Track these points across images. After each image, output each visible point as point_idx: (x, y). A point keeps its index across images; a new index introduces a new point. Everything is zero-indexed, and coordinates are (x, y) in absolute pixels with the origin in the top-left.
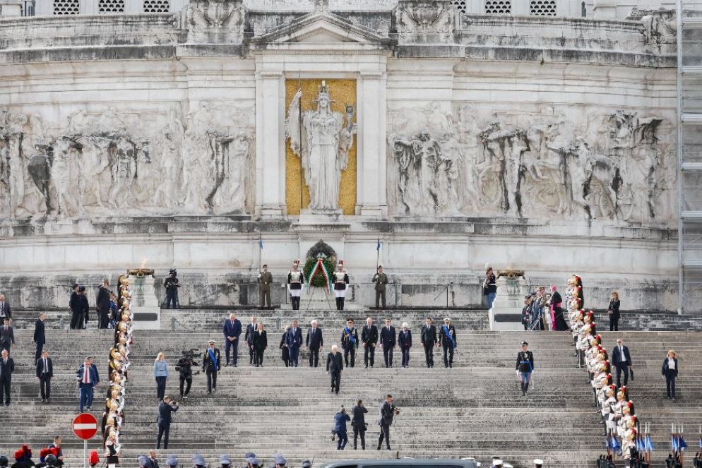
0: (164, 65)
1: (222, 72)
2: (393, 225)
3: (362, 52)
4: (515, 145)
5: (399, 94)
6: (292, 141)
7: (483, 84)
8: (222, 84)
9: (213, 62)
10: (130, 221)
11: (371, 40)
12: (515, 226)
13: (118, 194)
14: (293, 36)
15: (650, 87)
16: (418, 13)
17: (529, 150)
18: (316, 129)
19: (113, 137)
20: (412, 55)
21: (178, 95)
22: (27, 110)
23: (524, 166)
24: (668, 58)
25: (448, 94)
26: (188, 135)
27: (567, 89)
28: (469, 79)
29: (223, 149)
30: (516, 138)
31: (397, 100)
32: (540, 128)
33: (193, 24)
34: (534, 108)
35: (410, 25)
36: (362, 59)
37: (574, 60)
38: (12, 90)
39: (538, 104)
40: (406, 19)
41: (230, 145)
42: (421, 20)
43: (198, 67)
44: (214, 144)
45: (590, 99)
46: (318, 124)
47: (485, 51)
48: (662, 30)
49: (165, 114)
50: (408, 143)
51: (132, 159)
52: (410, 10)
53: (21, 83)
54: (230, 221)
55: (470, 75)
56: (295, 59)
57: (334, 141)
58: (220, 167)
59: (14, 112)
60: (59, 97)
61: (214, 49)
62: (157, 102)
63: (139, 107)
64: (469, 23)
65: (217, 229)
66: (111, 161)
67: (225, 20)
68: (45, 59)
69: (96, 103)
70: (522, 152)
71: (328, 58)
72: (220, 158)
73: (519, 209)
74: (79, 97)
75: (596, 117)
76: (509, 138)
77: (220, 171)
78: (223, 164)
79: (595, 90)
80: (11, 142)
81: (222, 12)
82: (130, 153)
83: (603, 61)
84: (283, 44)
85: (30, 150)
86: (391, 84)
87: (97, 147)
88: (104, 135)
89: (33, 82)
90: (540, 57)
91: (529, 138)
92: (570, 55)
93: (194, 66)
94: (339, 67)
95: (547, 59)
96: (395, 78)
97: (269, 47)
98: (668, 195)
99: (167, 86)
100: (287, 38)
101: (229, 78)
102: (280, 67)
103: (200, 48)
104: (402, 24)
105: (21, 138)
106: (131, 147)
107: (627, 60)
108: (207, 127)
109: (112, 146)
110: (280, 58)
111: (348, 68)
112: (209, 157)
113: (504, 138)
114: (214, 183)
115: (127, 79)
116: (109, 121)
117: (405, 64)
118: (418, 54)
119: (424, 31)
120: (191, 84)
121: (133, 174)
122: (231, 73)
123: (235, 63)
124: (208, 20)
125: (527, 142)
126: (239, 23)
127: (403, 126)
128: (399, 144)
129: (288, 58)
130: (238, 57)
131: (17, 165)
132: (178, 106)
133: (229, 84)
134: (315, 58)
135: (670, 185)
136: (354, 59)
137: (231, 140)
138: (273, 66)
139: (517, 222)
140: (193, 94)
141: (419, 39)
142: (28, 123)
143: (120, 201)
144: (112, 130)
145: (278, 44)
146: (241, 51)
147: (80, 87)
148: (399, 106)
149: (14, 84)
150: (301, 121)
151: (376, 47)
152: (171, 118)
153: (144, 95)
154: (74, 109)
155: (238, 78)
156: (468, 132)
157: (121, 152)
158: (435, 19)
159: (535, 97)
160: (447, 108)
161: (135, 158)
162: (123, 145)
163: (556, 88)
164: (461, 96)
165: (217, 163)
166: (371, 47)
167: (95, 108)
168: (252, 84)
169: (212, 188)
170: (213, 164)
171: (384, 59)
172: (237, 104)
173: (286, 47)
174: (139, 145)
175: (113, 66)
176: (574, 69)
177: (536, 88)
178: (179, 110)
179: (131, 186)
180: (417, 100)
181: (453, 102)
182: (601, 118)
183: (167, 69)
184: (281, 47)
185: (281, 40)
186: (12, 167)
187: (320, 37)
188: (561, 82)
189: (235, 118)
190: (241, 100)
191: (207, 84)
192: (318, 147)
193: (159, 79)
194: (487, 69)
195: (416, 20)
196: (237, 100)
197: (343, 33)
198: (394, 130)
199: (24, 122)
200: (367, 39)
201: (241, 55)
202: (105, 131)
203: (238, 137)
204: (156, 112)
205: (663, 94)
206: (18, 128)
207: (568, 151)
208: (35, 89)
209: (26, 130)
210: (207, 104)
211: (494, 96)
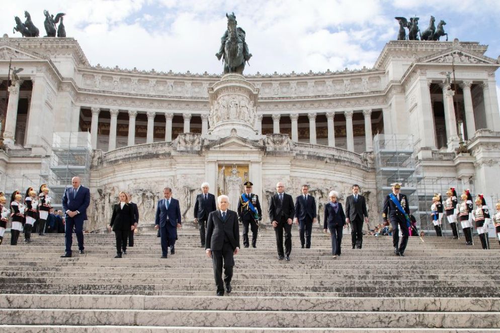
0: (167, 162)
1: (191, 163)
2: (265, 226)
3: (251, 152)
4: (317, 195)
5: (267, 172)
6: (221, 189)
7: (302, 170)
8: (191, 168)
9: (187, 159)
10: (150, 226)
11: (255, 146)
12: (318, 228)
13: (146, 215)
14: (221, 145)
15: (365, 180)
16: (275, 139)
17: (322, 197)
18: (231, 183)
19: (145, 191)
20: (273, 155)
21: (172, 173)
22: (114, 185)
23: (321, 204)
24: (372, 168)
25: (288, 172)
26: (176, 188)
27: (336, 175)
28: (296, 168)
29: (191, 193)
30: (317, 192)
31: (266, 175)
32: (327, 188)
33: (180, 143)
34: (323, 181)
35: (271, 144)
36: (251, 155)
37: (339, 163)
38: (109, 177)
39: (325, 180)
40: (269, 141)
41: (194, 192)
42: (276, 142)
43: (181, 161)
44: (186, 191)
45: (344, 180)
46: (232, 181)
47: (303, 155)
48: (368, 159)
49: (167, 182)
50: (272, 191)
51: (152, 200)
52: (271, 138)
53: (112, 174)
54: (192, 224)
55: (297, 166)
56: (222, 155)
57: (239, 188)
58: (189, 201)
59: (108, 187)
60: (126, 178)
61: (188, 152)
62: (164, 177)
63: (157, 179)
64: (296, 146)
65: (187, 227)
66: (143, 201)
67: (193, 142)
68: (120, 162)
69: (140, 179)
70: (320, 198)
71: (236, 155)
72: (189, 197)
73: (319, 222)
74: (133, 177)
75: (348, 187)
76: (314, 191)
77: (189, 202)
78: (190, 200)
79: (347, 177)
80: (106, 197)
81: (192, 138)
82: (151, 197)
83: (350, 165)
84: (217, 148)
85: (113, 199)
86: (264, 168)
87: (137, 195)
88: (141, 190)
89: (116, 173)
90: (325, 160)
91: (322, 191)
92: (337, 160)
93: (179, 160)
94: (241, 159)
95: (328, 161)
96: (266, 165)
97: (211, 149)
98: (374, 222)
99: (168, 170)
100: (219, 146)
101: (194, 165)
102: (215, 159)
103: (181, 151)
104: (268, 143)
105: (110, 195)
106: (151, 194)
107: (358, 166)
108: (183, 185)
109: (144, 194)
110: (216, 155)
111: (245, 159)
112: (185, 197)
113: (312, 191)
114: (186, 208)
115: (152, 168)
116: (144, 185)
117: (270, 159)
118: (276, 154)
119: (278, 146)
120: (177, 168)
121: (153, 206)
122: (195, 163)
123: (197, 159)
124: (185, 141)
125: (322, 193)
126: (199, 143)
127: (269, 185)
128: (267, 192)
129: (220, 155)
130: (198, 155)
131: (108, 206)
132: (172, 178)
133: (195, 168)
134: (230, 155)
135: (375, 218)
136: (248, 155)
137: (194, 190)
138: (213, 158)
139: (319, 227)
140: (179, 172)
141: (275, 149)
142: (113, 189)
143: (147, 218)
144: (145, 189)
145: (215, 148)
146: (199, 153)
147: (133, 173)
148: (267, 177)
149: (109, 175)
150: (225, 180)
151: (257, 150)
152: (169, 182)
153: (159, 174)
154: (131, 182)
155: (198, 165)
156: (297, 189)
157: (147, 197)
158: (282, 142)
159: (323, 177)
160: (288, 178)
161: (154, 199)
162: (148, 194)
163: (331, 174)
164: (294, 174)
165: (188, 199)
166: (255, 150)
167: (138, 181)
168: (204, 168)
169: (185, 210)
170: (186, 200)
171: (261, 156)
172: (198, 176)
173: (218, 149)
174: (155, 194)
175: (146, 163)
176: (339, 167)
177: (324, 173)
178: (173, 179)
179: (151, 212)
180: (275, 175)
181: (290, 176)
182: (349, 188)
183: (168, 163)
184: (216, 149)
185: (216, 146)
186: (106, 207)
187: (234, 146)
188: (334, 172)
189: (197, 181)
190: (199, 174)
191: (184, 168)
192: (232, 191)
193: (165, 167)
194: (304, 164)
195: (274, 142)
196: (197, 174)
197: (244, 144)
198: (265, 187)
199: (111, 189)
200: (254, 146)
201: (199, 154)
202: (141, 189)
203: (197, 189)
204: (163, 181)
205: (370, 183)
206: (109, 191)
207: (339, 198)
208: (117, 176)
209: (113, 192)
210: (185, 176)
211: (307, 175)
